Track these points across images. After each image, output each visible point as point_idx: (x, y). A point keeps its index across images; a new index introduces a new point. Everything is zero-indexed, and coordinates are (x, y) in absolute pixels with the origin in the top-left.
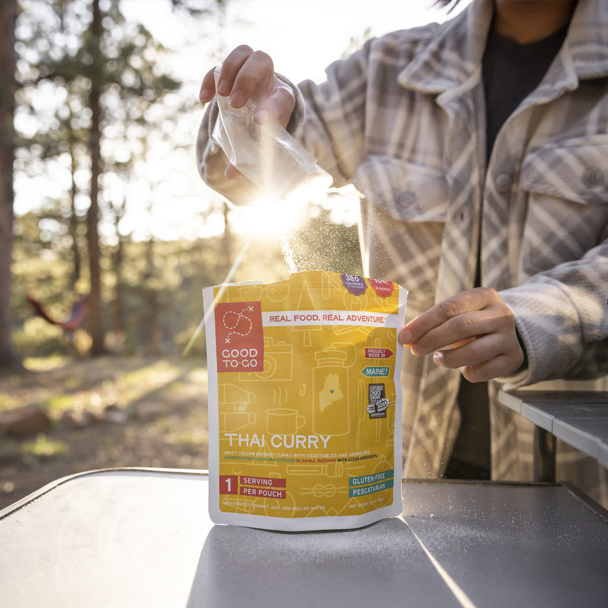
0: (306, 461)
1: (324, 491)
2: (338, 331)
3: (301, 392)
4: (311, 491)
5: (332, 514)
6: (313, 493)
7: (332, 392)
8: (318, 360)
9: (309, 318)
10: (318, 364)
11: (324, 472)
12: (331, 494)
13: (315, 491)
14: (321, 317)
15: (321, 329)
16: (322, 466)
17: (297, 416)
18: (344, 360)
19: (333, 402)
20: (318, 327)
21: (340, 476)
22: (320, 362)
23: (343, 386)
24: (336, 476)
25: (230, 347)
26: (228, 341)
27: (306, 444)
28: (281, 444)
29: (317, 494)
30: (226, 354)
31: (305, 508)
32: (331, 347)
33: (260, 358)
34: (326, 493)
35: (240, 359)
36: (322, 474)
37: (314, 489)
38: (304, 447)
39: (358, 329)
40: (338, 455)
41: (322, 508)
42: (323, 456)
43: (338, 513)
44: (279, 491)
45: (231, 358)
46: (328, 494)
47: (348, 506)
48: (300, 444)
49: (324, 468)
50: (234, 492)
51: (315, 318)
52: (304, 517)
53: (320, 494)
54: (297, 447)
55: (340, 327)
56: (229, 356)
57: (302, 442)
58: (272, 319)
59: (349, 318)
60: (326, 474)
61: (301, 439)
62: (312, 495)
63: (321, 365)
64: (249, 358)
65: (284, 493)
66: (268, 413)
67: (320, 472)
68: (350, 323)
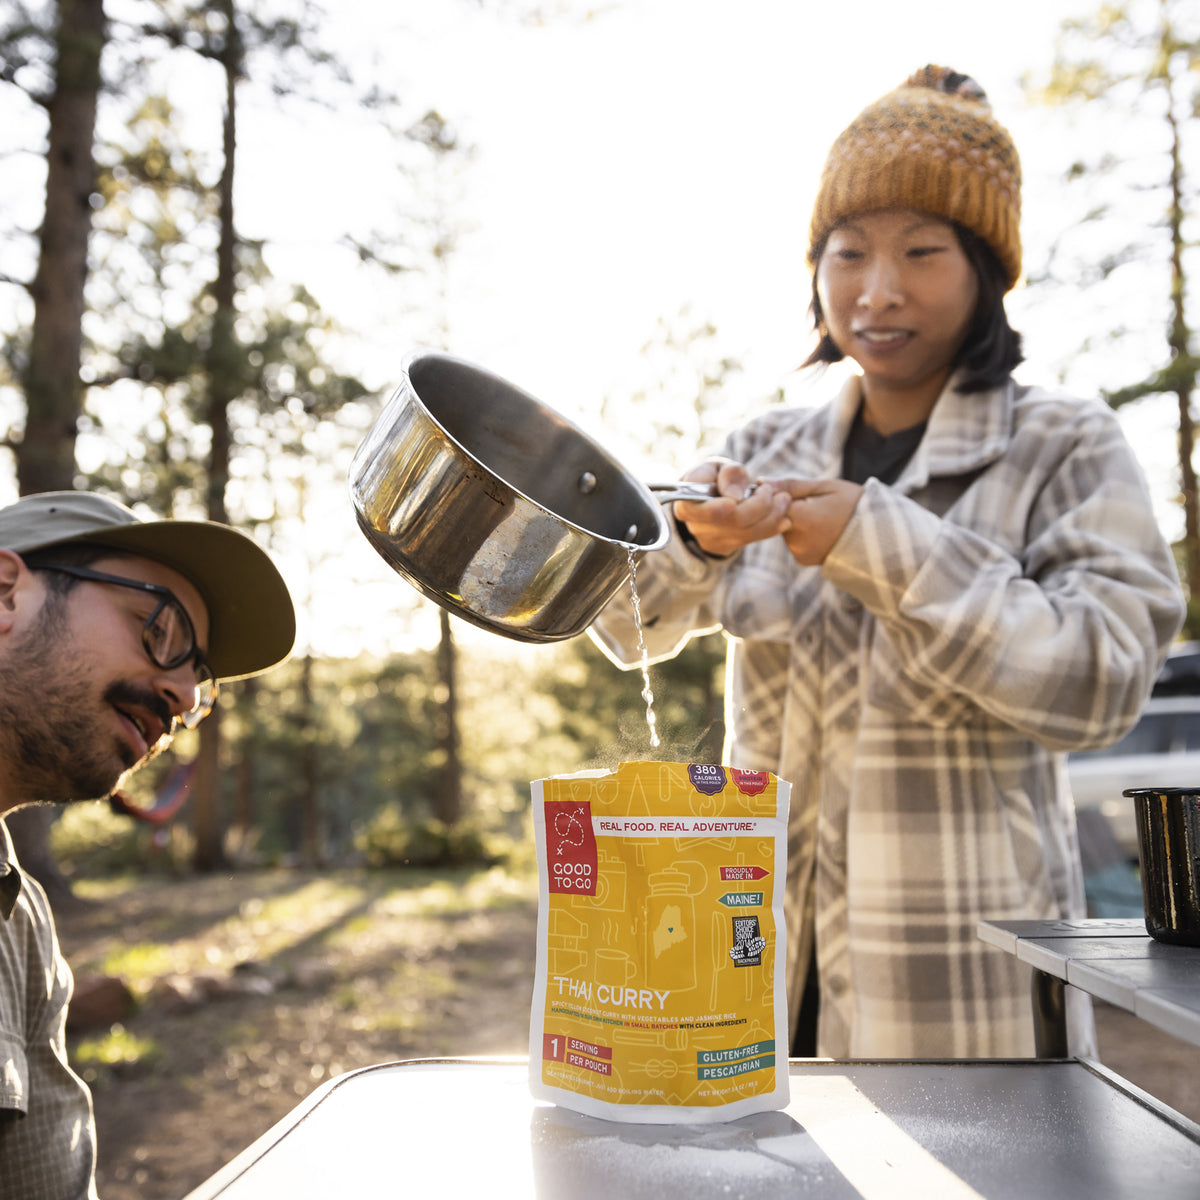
0: (637, 1025)
1: (661, 1069)
2: (680, 845)
3: (632, 928)
4: (644, 1068)
5: (675, 1102)
6: (647, 1071)
7: (671, 930)
8: (652, 886)
9: (642, 827)
10: (653, 891)
11: (661, 1043)
12: (671, 1074)
13: (649, 1068)
14: (657, 826)
15: (658, 843)
16: (657, 1033)
17: (627, 962)
18: (686, 886)
19: (672, 945)
20: (652, 840)
21: (684, 1049)
22: (655, 888)
23: (686, 922)
24: (679, 1049)
25: (563, 859)
26: (560, 852)
27: (637, 1001)
28: (608, 998)
29: (651, 1073)
30: (558, 869)
31: (636, 1092)
32: (671, 868)
33: (594, 877)
34: (664, 1071)
35: (573, 877)
36: (658, 1045)
37: (646, 1065)
38: (635, 1006)
39: (707, 842)
40: (679, 1019)
41: (660, 1093)
42: (659, 1020)
43: (683, 1102)
44: (605, 1064)
45: (564, 875)
46: (668, 1074)
47: (697, 1092)
48: (629, 1001)
49: (661, 1037)
50: (560, 1058)
51: (650, 827)
52: (635, 1103)
53: (656, 1074)
54: (626, 1005)
55: (683, 840)
56: (561, 872)
57: (633, 999)
58: (604, 826)
59: (696, 827)
60: (664, 1045)
61: (631, 994)
62: (644, 1073)
63: (655, 893)
64: (584, 877)
65: (609, 1066)
66: (597, 954)
67: (655, 1043)
68: (698, 834)
